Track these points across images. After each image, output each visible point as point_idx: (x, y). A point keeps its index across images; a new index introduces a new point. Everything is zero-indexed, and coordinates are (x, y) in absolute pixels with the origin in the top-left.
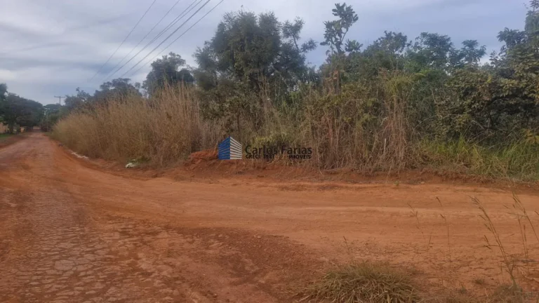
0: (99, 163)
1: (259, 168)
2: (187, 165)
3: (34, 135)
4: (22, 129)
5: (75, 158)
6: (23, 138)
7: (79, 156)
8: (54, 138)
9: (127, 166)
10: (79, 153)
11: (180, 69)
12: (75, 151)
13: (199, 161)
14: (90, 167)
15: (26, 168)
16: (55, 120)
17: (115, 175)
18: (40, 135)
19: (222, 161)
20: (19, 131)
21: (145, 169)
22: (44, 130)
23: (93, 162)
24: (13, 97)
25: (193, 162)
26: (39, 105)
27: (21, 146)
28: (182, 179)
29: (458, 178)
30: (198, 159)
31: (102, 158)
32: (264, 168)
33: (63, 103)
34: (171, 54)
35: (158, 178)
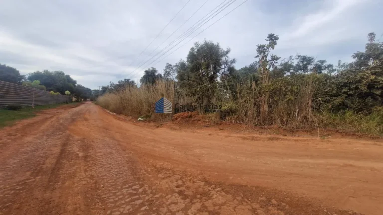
0: (122, 117)
1: (217, 124)
2: (173, 121)
3: (88, 102)
4: (82, 99)
5: (109, 113)
6: (82, 103)
7: (111, 113)
8: (96, 104)
9: (139, 119)
10: (110, 111)
11: (156, 74)
12: (108, 110)
13: (180, 119)
14: (119, 119)
15: (86, 120)
16: (97, 96)
17: (134, 125)
18: (90, 102)
19: (193, 119)
20: (81, 100)
21: (149, 122)
22: (92, 100)
23: (118, 116)
24: (79, 86)
25: (176, 119)
26: (90, 90)
27: (82, 107)
28: (175, 129)
29: (353, 135)
30: (179, 117)
31: (123, 114)
32: (221, 124)
33: (101, 89)
34: (152, 68)
35: (159, 128)
